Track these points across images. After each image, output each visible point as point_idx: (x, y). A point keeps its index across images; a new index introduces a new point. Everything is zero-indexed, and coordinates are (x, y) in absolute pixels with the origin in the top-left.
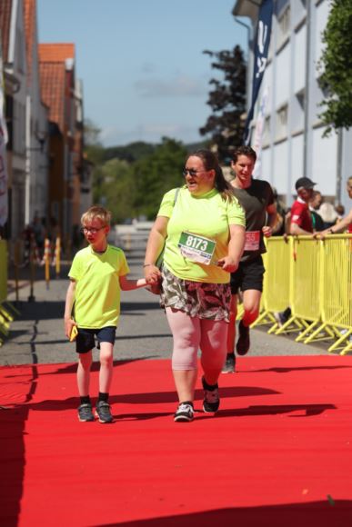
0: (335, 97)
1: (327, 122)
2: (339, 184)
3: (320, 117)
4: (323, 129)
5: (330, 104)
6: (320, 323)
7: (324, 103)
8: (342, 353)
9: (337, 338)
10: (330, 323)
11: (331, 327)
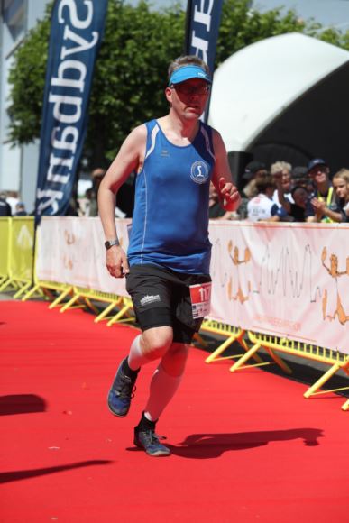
0: (18, 123)
1: (13, 139)
2: (21, 183)
3: (8, 135)
4: (10, 144)
5: (15, 127)
6: (8, 278)
7: (11, 127)
8: (24, 299)
9: (19, 289)
10: (16, 278)
11: (15, 282)
